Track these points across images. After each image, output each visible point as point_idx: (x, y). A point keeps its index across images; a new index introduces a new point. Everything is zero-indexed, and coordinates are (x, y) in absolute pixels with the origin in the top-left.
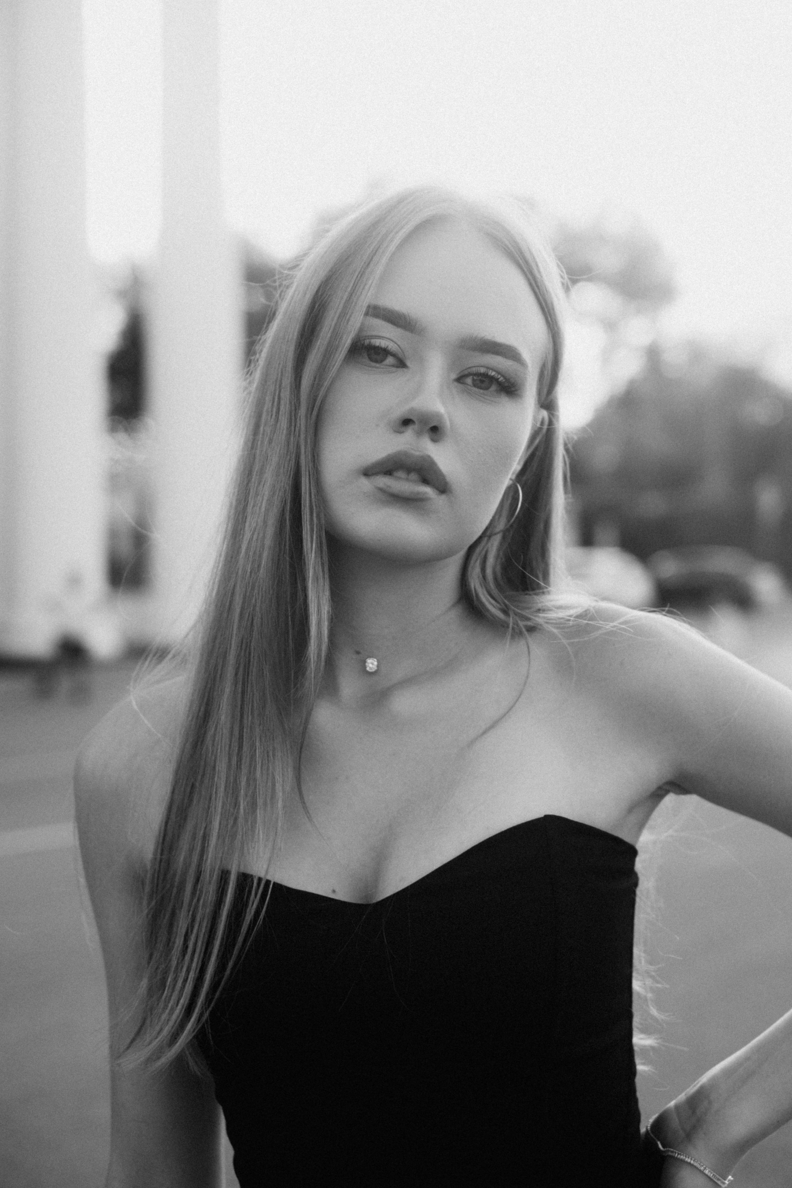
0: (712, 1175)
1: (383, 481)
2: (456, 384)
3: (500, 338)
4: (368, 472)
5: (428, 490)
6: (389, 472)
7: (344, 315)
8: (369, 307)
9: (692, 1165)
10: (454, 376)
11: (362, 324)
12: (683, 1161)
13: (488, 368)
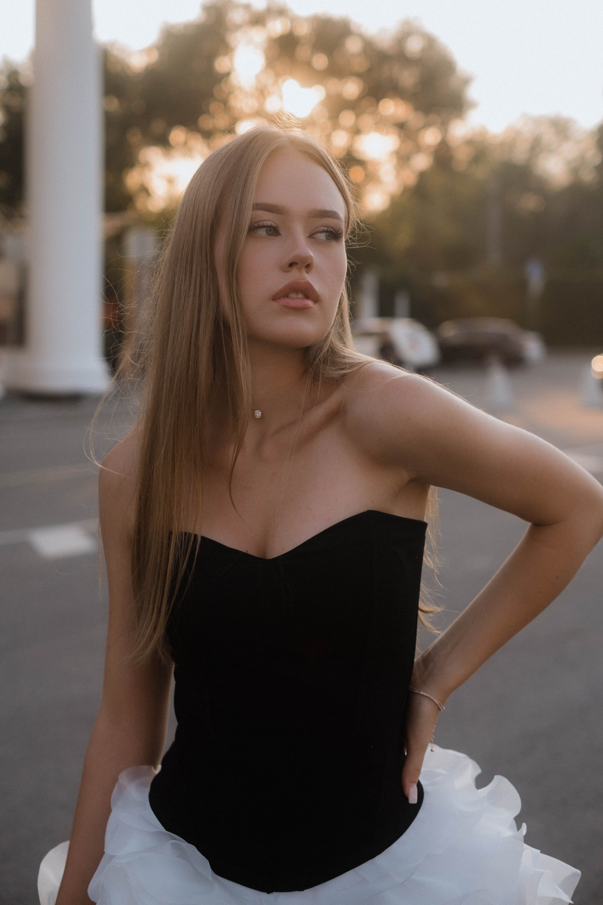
0: (438, 703)
1: (285, 301)
2: (309, 239)
3: (328, 208)
4: (275, 298)
5: (310, 303)
6: (286, 296)
7: (240, 211)
8: (253, 205)
9: (429, 698)
10: (308, 235)
11: (252, 215)
12: (423, 695)
13: (328, 227)
